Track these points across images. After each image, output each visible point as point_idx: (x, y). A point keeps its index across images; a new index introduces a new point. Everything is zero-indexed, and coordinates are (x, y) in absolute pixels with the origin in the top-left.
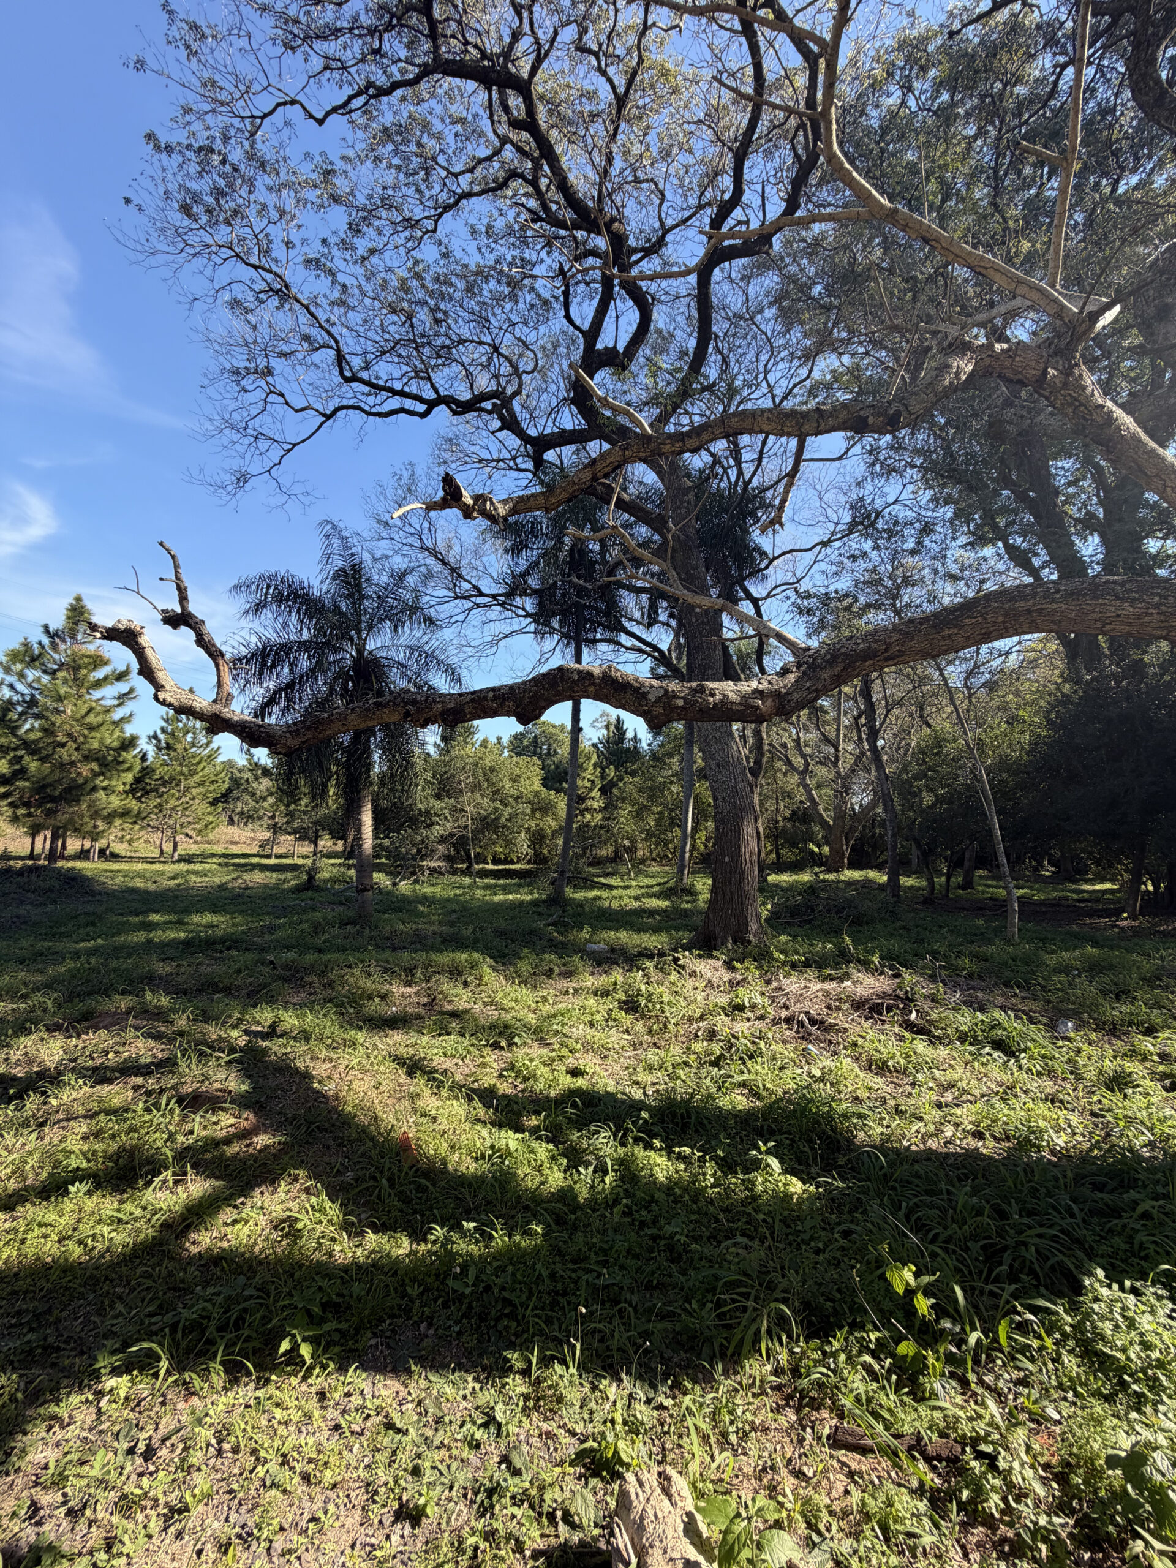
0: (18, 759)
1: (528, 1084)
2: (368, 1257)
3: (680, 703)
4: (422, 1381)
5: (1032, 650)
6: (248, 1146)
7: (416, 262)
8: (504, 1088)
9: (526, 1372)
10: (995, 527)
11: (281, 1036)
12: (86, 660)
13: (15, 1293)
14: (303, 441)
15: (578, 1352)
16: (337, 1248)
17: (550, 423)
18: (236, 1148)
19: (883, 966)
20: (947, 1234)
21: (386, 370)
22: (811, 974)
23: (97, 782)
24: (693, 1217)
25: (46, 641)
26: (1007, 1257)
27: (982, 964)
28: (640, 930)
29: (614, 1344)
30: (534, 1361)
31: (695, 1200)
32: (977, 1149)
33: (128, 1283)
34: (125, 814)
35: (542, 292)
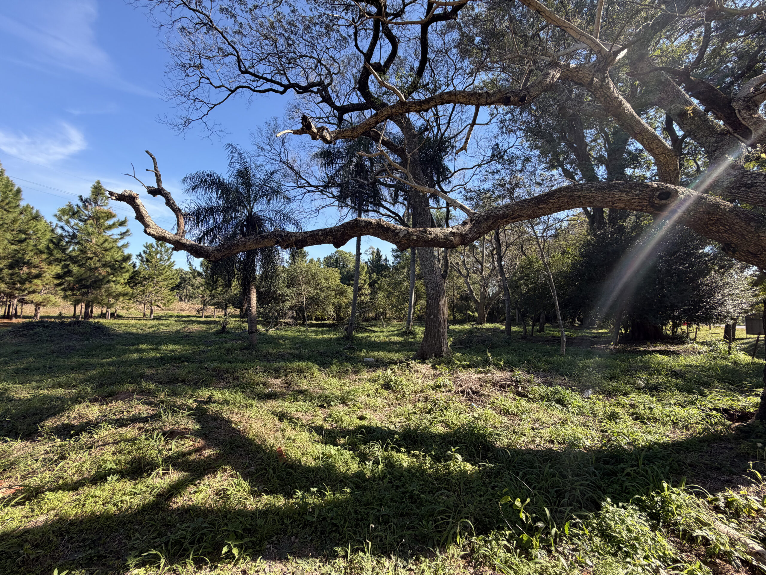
0: (67, 266)
1: (339, 424)
2: (264, 507)
3: (415, 238)
4: (294, 563)
5: (573, 220)
6: (200, 455)
7: (279, 14)
8: (327, 426)
9: (345, 557)
10: (558, 160)
11: (214, 402)
12: (103, 215)
13: (81, 530)
14: (219, 104)
15: (370, 546)
16: (248, 503)
17: (346, 100)
18: (194, 456)
19: (505, 367)
20: (539, 486)
21: (262, 69)
22: (472, 370)
23: (110, 278)
24: (421, 483)
25: (81, 204)
26: (567, 495)
27: (550, 366)
28: (389, 351)
29: (387, 542)
30: (349, 551)
31: (422, 475)
32: (551, 448)
33: (141, 524)
34: (125, 295)
35: (342, 33)
